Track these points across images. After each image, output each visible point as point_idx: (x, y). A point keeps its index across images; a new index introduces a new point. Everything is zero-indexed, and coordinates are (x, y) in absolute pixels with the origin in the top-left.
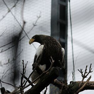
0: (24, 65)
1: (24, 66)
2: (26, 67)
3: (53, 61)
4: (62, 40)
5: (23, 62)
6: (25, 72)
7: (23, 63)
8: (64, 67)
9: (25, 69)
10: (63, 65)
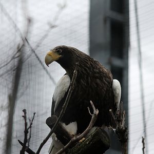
0: (28, 121)
1: (26, 124)
2: (30, 127)
3: (96, 112)
5: (25, 113)
6: (28, 137)
7: (25, 117)
8: (122, 126)
9: (29, 130)
10: (120, 121)
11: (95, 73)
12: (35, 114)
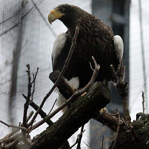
0: (31, 76)
1: (30, 79)
2: (34, 81)
3: (98, 67)
4: (118, 19)
5: (29, 68)
6: (32, 91)
7: (28, 72)
8: (123, 80)
9: (33, 85)
10: (120, 76)
11: (95, 32)
12: (38, 69)
